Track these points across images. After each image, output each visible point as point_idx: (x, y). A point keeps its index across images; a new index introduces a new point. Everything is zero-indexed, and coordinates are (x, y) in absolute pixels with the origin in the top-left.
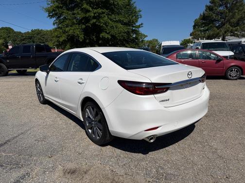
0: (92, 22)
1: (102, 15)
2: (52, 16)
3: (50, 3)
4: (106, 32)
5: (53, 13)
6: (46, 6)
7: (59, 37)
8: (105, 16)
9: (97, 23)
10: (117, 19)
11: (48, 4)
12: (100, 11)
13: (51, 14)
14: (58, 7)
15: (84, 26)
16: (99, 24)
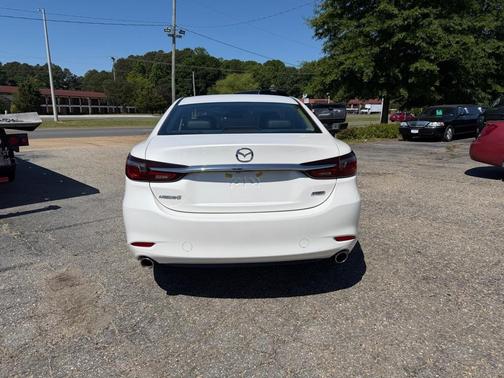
0: (395, 39)
1: (426, 22)
2: (322, 34)
3: (319, 9)
4: (428, 59)
5: (325, 27)
6: (313, 16)
7: (325, 75)
8: (430, 24)
9: (407, 41)
10: (465, 26)
11: (317, 12)
12: (417, 11)
13: (321, 31)
14: (331, 16)
15: (376, 50)
16: (413, 42)
